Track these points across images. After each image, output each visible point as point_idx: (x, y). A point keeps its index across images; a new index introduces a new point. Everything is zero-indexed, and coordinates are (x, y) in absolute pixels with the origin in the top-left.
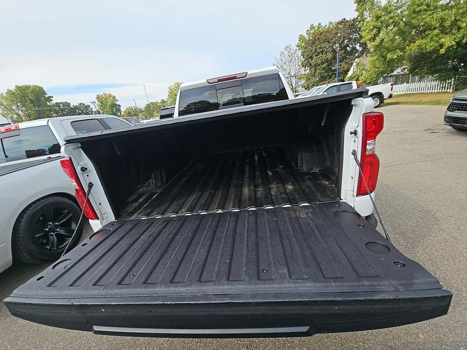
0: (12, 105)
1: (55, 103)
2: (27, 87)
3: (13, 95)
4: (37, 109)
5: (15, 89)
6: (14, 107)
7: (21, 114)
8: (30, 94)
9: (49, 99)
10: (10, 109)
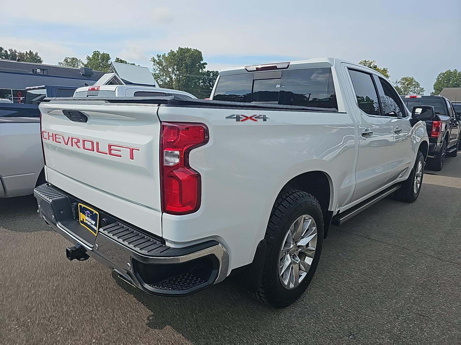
0: (169, 67)
1: (206, 71)
2: (188, 50)
3: (173, 57)
4: (188, 75)
5: (178, 50)
6: (170, 70)
7: (173, 78)
8: (188, 58)
9: (203, 66)
10: (166, 71)
